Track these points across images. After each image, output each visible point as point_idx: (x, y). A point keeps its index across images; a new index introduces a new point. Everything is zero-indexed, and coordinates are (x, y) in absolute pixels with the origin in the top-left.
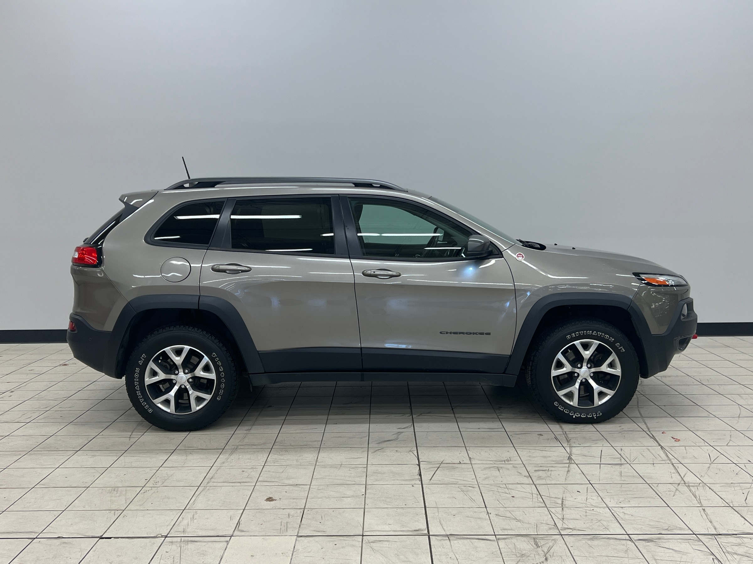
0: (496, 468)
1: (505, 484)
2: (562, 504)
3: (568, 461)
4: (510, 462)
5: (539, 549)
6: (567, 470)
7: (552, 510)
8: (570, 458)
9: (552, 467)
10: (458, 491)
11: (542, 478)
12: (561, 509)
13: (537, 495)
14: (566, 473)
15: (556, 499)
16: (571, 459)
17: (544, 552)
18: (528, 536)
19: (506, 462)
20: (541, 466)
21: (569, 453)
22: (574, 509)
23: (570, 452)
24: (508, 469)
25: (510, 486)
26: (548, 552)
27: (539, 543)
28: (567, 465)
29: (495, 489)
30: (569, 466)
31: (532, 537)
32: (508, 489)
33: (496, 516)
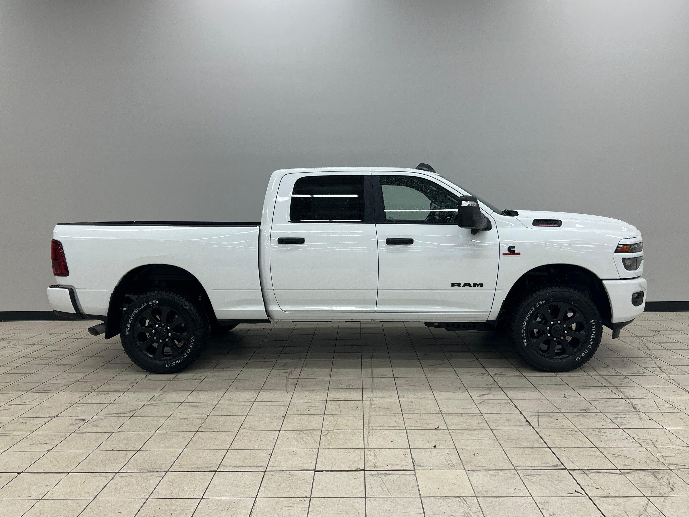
0: (582, 415)
2: (654, 444)
3: (635, 411)
4: (590, 411)
5: (661, 481)
7: (650, 449)
10: (567, 435)
11: (624, 423)
16: (635, 408)
17: (666, 483)
18: (646, 471)
19: (588, 411)
20: (617, 414)
21: (630, 403)
22: (666, 449)
24: (593, 417)
26: (669, 483)
27: (657, 476)
28: (636, 413)
29: (593, 432)
30: (638, 413)
31: (649, 471)
32: (603, 432)
33: (609, 454)
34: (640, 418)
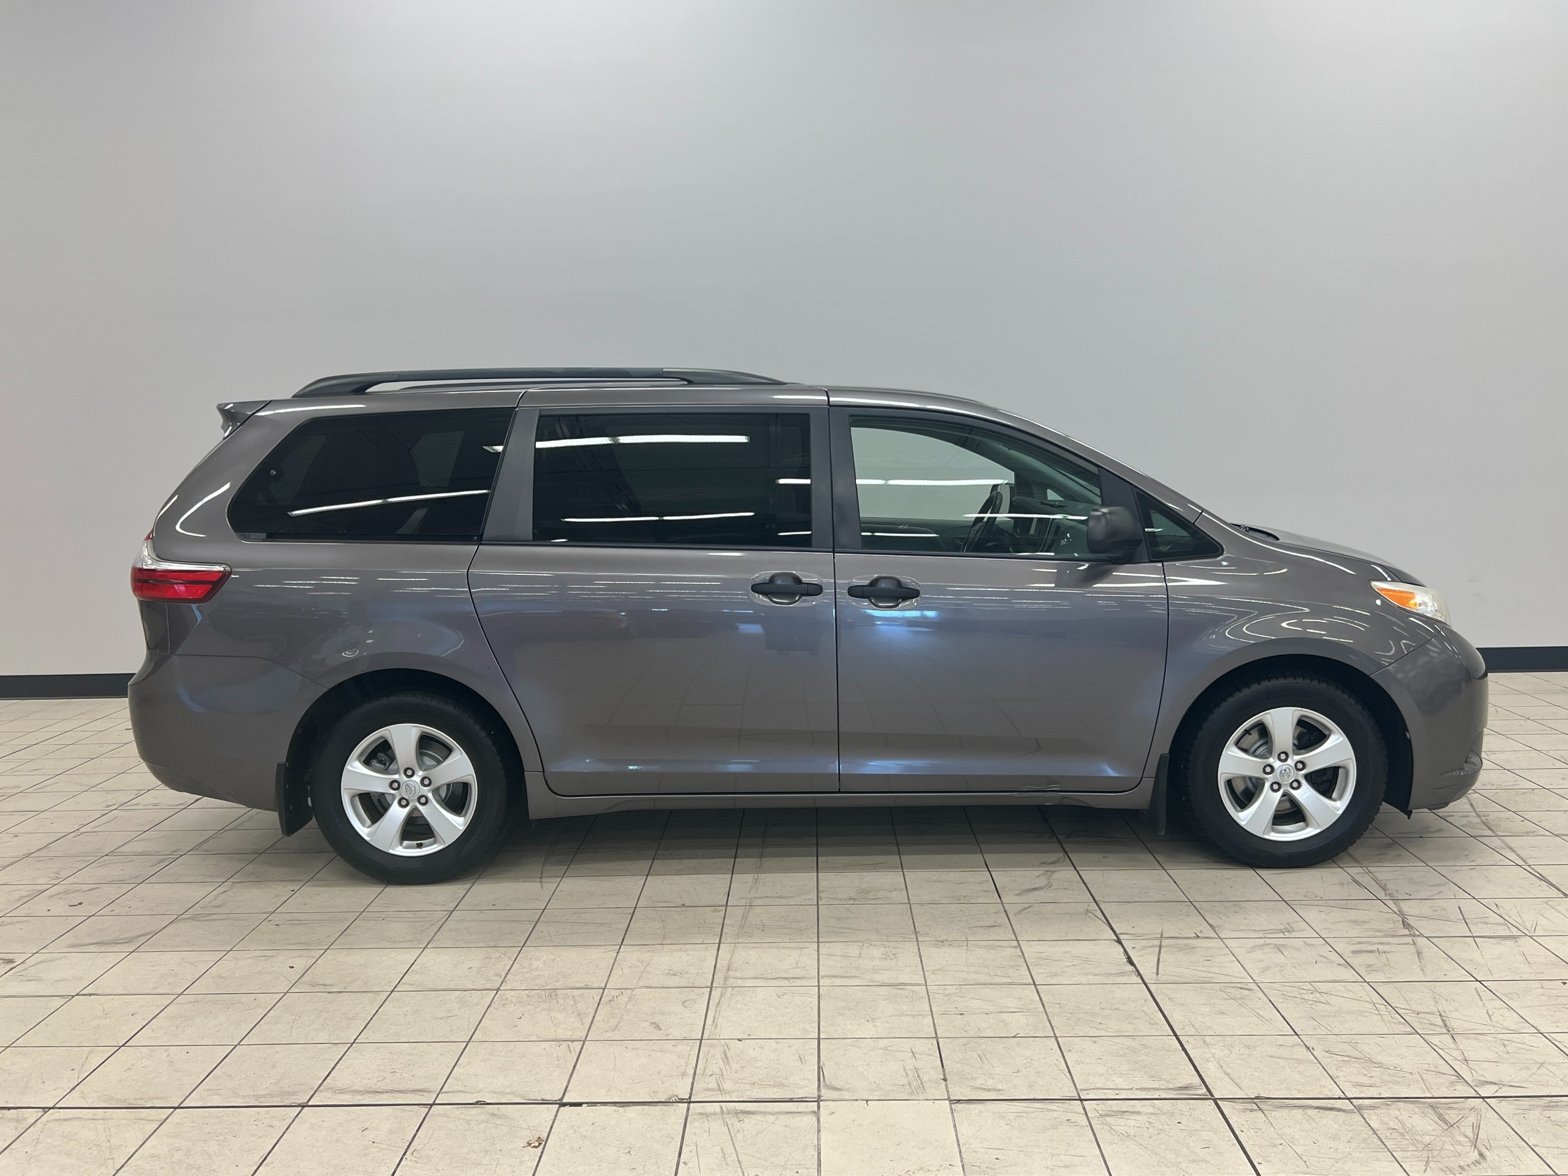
0: (1272, 946)
1: (1309, 983)
2: (1446, 1025)
3: (1406, 932)
4: (1294, 935)
5: (1455, 1132)
6: (1415, 951)
7: (1435, 1040)
8: (1405, 925)
9: (1382, 944)
10: (1225, 999)
11: (1374, 968)
12: (1448, 1037)
13: (1385, 1005)
14: (1416, 956)
15: (1428, 1016)
16: (1409, 924)
17: (1469, 1138)
18: (1418, 1101)
19: (1287, 935)
21: (1397, 913)
22: (1475, 1039)
23: (1400, 910)
24: (1299, 949)
25: (1323, 987)
26: (1475, 1137)
27: (1447, 1117)
28: (1409, 940)
29: (1294, 993)
30: (1413, 940)
31: (1425, 1103)
32: (1320, 993)
33: (1327, 1055)
34: (1419, 953)
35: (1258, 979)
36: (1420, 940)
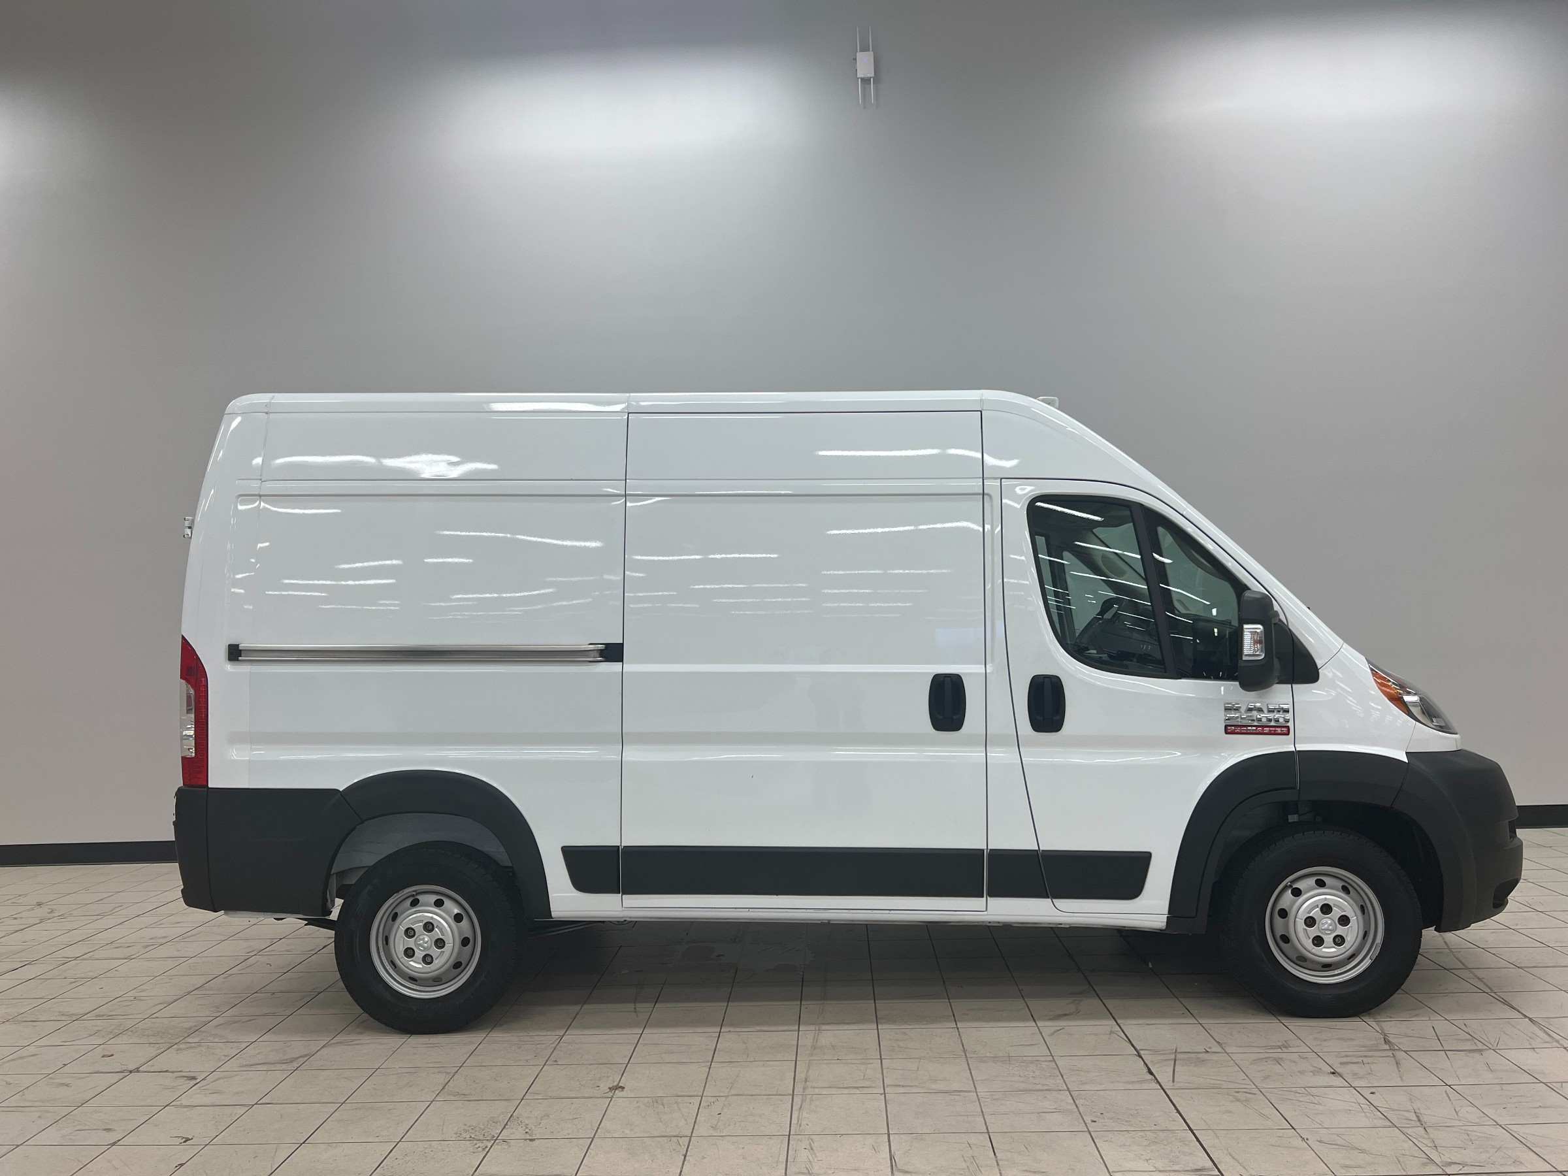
0: (1272, 1059)
1: (1304, 1088)
2: (1419, 1120)
3: (1387, 1047)
4: (1290, 1050)
6: (1394, 1062)
7: (1410, 1132)
8: (1386, 1041)
9: (1366, 1056)
10: (1232, 1101)
12: (1422, 1129)
13: (1369, 1106)
14: (1395, 1066)
15: (1404, 1113)
16: (1389, 1041)
20: (1347, 1056)
22: (1443, 1129)
23: (1381, 1030)
25: (1314, 1091)
32: (1313, 1096)
34: (1397, 1063)
35: (1260, 1085)
36: (1397, 1053)
